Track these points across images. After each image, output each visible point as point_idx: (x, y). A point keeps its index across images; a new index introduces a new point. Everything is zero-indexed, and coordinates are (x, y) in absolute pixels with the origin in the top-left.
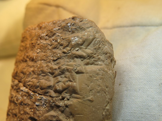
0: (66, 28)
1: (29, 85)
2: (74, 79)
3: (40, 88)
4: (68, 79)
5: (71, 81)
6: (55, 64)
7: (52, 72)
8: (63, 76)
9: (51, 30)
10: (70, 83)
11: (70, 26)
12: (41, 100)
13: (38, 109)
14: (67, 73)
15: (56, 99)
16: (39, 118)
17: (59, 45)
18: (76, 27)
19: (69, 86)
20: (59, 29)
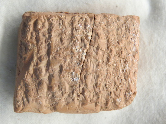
0: (129, 90)
1: (87, 60)
2: (92, 103)
3: (85, 75)
4: (92, 99)
5: (91, 101)
6: (103, 86)
7: (97, 86)
8: (94, 94)
9: (129, 76)
10: (89, 101)
11: (130, 94)
12: (77, 76)
13: (69, 73)
14: (96, 97)
15: (78, 91)
16: (63, 77)
17: (117, 87)
18: (128, 98)
19: (87, 101)
20: (129, 83)
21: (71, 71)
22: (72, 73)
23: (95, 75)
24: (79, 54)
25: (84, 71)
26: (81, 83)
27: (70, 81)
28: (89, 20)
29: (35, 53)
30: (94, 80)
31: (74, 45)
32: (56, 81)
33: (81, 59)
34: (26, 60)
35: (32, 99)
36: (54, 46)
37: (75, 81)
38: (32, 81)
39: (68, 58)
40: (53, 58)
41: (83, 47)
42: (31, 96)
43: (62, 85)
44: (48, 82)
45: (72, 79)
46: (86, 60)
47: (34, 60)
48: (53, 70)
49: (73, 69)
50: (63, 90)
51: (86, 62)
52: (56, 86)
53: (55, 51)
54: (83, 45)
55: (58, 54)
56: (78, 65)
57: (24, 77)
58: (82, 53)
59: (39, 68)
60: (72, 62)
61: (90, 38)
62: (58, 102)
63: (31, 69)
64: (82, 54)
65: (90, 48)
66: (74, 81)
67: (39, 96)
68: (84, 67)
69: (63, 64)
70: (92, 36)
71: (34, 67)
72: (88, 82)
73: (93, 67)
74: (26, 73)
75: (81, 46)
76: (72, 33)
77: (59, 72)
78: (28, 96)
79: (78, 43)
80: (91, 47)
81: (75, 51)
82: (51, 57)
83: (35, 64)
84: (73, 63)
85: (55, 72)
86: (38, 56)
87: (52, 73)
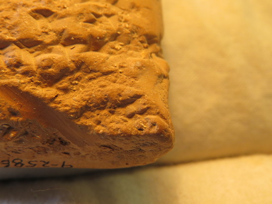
32: (78, 28)
35: (128, 87)
40: (13, 31)
42: (119, 89)
43: (85, 11)
44: (79, 47)
47: (18, 81)
48: (47, 33)
50: (100, 12)
52: (89, 27)
55: (3, 21)
59: (39, 67)
62: (134, 25)
63: (42, 92)
67: (120, 70)
69: (29, 10)
71: (37, 84)
77: (50, 18)
78: (121, 98)
82: (8, 37)
83: (28, 79)
85: (51, 29)
86: (6, 73)
87: (55, 34)
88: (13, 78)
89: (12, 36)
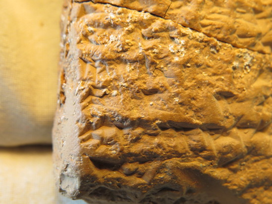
21: (230, 69)
22: (234, 68)
23: (238, 12)
24: (190, 47)
25: (230, 36)
26: (254, 49)
27: (249, 75)
28: (91, 16)
29: (182, 164)
30: (248, 16)
31: (168, 59)
32: (252, 111)
33: (202, 41)
34: (194, 187)
36: (169, 113)
37: (252, 61)
38: (244, 169)
39: (199, 76)
40: (199, 114)
41: (172, 36)
43: (260, 94)
44: (251, 131)
45: (245, 69)
46: (204, 30)
47: (201, 165)
48: (227, 117)
49: (225, 65)
50: (268, 93)
51: (211, 30)
52: (261, 110)
53: (181, 108)
54: (165, 34)
55: (189, 102)
56: (216, 52)
57: (234, 190)
58: (186, 39)
59: (220, 152)
60: (209, 67)
61: (146, 16)
63: (219, 173)
64: (189, 38)
65: (173, 17)
66: (251, 65)
68: (221, 36)
69: (214, 90)
70: (140, 11)
71: (215, 167)
72: (255, 30)
73: (220, 13)
74: (227, 186)
75: (168, 41)
76: (133, 61)
77: (230, 100)
79: (160, 46)
80: (170, 15)
81: (183, 55)
82: (196, 121)
83: (209, 162)
84: (211, 63)
85: (231, 112)
86: (190, 156)
87: (234, 118)
88: (195, 160)
89: (198, 119)
